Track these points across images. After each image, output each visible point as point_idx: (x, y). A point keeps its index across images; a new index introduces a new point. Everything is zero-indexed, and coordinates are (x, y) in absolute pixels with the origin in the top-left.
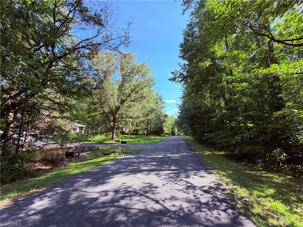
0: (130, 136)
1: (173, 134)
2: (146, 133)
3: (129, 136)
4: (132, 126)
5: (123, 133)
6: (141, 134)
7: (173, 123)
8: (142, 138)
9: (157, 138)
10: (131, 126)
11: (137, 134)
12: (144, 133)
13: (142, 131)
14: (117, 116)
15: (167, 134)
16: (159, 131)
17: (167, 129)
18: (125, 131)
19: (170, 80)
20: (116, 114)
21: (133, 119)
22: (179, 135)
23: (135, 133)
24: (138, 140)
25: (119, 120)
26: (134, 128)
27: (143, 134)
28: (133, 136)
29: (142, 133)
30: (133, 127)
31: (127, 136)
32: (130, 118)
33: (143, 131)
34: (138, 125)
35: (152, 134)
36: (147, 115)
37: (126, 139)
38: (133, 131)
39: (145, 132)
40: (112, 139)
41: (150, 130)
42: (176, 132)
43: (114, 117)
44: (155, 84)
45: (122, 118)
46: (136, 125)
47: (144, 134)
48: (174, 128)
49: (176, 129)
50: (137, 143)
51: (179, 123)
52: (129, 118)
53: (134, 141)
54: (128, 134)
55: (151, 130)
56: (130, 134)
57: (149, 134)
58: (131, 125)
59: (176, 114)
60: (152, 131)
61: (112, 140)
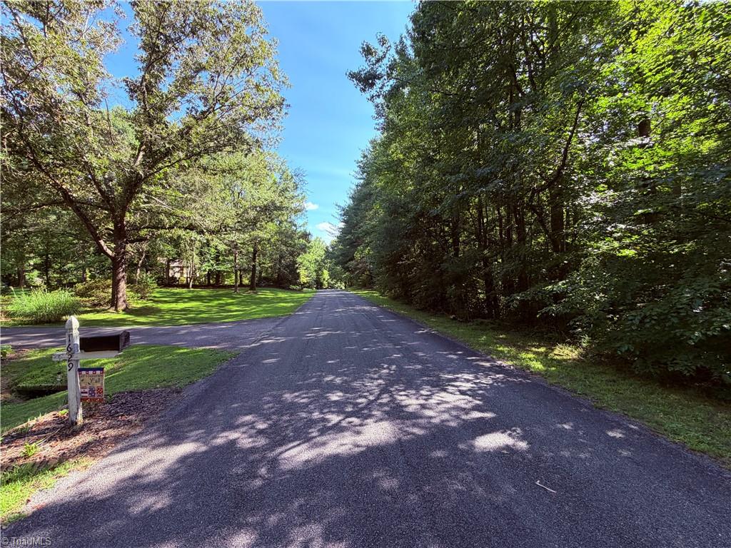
0: (193, 291)
1: (319, 284)
2: (246, 281)
3: (190, 292)
4: (202, 262)
5: (171, 283)
6: (229, 287)
7: (319, 259)
8: (233, 298)
9: (282, 295)
10: (197, 259)
11: (218, 285)
12: (241, 281)
13: (236, 278)
14: (129, 218)
15: (303, 285)
16: (285, 278)
17: (306, 274)
18: (177, 275)
19: (353, 76)
20: (124, 209)
21: (201, 232)
22: (331, 287)
23: (214, 281)
24: (221, 306)
25: (143, 233)
26: (206, 267)
27: (239, 286)
28: (204, 293)
29: (236, 282)
30: (206, 264)
31: (184, 290)
32: (191, 227)
33: (238, 278)
34: (221, 258)
35: (264, 287)
36: (254, 223)
37: (176, 301)
38: (204, 276)
39: (244, 279)
40: (114, 302)
41: (261, 273)
42: (324, 279)
43: (119, 221)
44: (288, 106)
45: (158, 228)
46: (217, 259)
47: (241, 285)
48: (320, 269)
49: (326, 275)
50: (216, 316)
51: (342, 256)
52: (186, 229)
53: (203, 309)
54: (186, 286)
55: (263, 275)
56: (194, 286)
57: (258, 285)
58: (195, 256)
59: (334, 232)
60: (265, 278)
61: (112, 310)
